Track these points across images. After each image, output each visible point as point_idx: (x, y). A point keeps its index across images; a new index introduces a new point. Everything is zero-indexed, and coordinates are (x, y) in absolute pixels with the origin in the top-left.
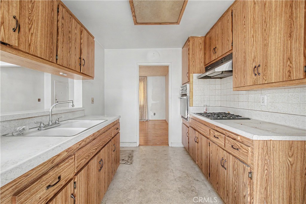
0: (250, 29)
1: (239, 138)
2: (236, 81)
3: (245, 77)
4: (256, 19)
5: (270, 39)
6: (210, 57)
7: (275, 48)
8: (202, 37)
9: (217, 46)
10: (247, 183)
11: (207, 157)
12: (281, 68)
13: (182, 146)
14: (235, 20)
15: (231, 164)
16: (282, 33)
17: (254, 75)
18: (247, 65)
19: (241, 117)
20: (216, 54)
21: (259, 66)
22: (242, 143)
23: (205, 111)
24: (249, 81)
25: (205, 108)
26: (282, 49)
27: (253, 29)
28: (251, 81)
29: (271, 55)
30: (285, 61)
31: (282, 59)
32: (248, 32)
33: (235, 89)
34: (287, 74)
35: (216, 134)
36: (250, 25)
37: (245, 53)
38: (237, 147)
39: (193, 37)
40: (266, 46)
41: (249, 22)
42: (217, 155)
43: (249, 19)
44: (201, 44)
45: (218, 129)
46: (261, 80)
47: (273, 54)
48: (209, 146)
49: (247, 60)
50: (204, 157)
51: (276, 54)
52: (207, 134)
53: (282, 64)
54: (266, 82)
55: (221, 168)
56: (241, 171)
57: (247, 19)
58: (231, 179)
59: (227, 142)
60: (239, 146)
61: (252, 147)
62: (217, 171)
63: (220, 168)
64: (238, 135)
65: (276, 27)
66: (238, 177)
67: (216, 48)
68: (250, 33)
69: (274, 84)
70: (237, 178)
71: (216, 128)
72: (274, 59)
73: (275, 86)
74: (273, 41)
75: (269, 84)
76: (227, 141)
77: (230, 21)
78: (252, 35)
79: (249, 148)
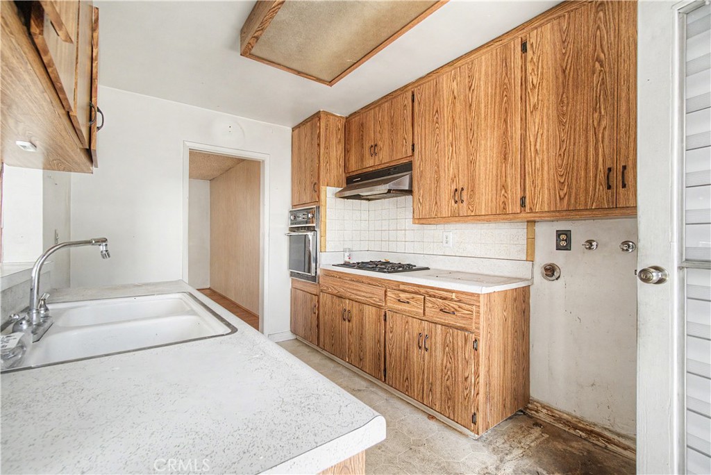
0: (446, 133)
1: (454, 296)
2: (421, 208)
3: (439, 204)
4: (457, 121)
5: (478, 156)
6: (362, 158)
7: (486, 170)
8: (341, 117)
9: (380, 144)
10: (471, 358)
11: (379, 341)
12: (494, 196)
13: (293, 337)
14: (419, 110)
15: (439, 339)
16: (495, 152)
17: (453, 202)
18: (442, 186)
19: (415, 266)
20: (377, 157)
21: (462, 189)
22: (460, 301)
23: (347, 260)
24: (445, 212)
25: (347, 254)
26: (494, 172)
27: (451, 134)
28: (448, 210)
29: (479, 178)
30: (499, 188)
31: (494, 185)
32: (442, 136)
33: (417, 221)
34: (502, 206)
35: (403, 296)
36: (446, 126)
37: (438, 167)
38: (453, 310)
39: (327, 114)
40: (472, 162)
41: (446, 122)
42: (405, 332)
43: (446, 118)
44: (339, 129)
45: (406, 288)
46: (465, 209)
47: (482, 176)
48: (385, 320)
49: (442, 178)
50: (369, 343)
51: (487, 177)
52: (377, 300)
53: (495, 192)
54: (473, 214)
55: (415, 352)
56: (460, 342)
57: (442, 116)
58: (439, 362)
59: (431, 305)
60: (456, 307)
61: (478, 304)
62: (406, 358)
63: (413, 352)
64: (451, 291)
65: (487, 141)
66: (454, 354)
67: (376, 145)
68: (446, 138)
69: (483, 217)
70: (452, 356)
71: (402, 287)
72: (484, 184)
73: (484, 220)
74: (483, 159)
75: (477, 218)
76: (429, 305)
77: (410, 108)
78: (450, 142)
79: (474, 307)
